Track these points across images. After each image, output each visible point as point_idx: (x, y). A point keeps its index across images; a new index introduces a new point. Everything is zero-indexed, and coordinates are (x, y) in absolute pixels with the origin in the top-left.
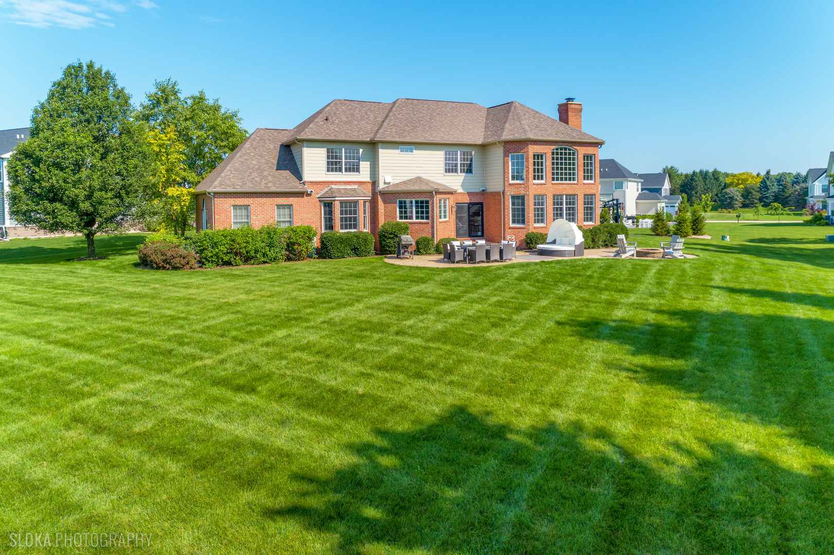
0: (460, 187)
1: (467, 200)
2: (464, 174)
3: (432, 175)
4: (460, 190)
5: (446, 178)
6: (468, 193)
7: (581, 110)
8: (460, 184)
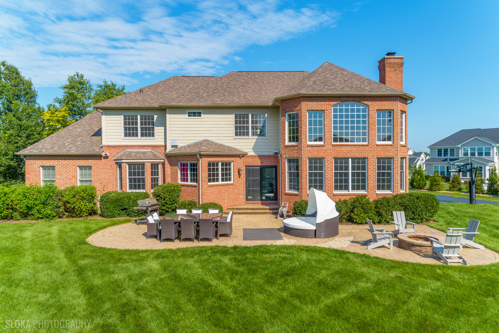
0: (252, 150)
1: (258, 162)
2: (256, 137)
3: (221, 138)
4: (251, 153)
5: (235, 141)
6: (259, 156)
7: (402, 65)
8: (252, 147)
